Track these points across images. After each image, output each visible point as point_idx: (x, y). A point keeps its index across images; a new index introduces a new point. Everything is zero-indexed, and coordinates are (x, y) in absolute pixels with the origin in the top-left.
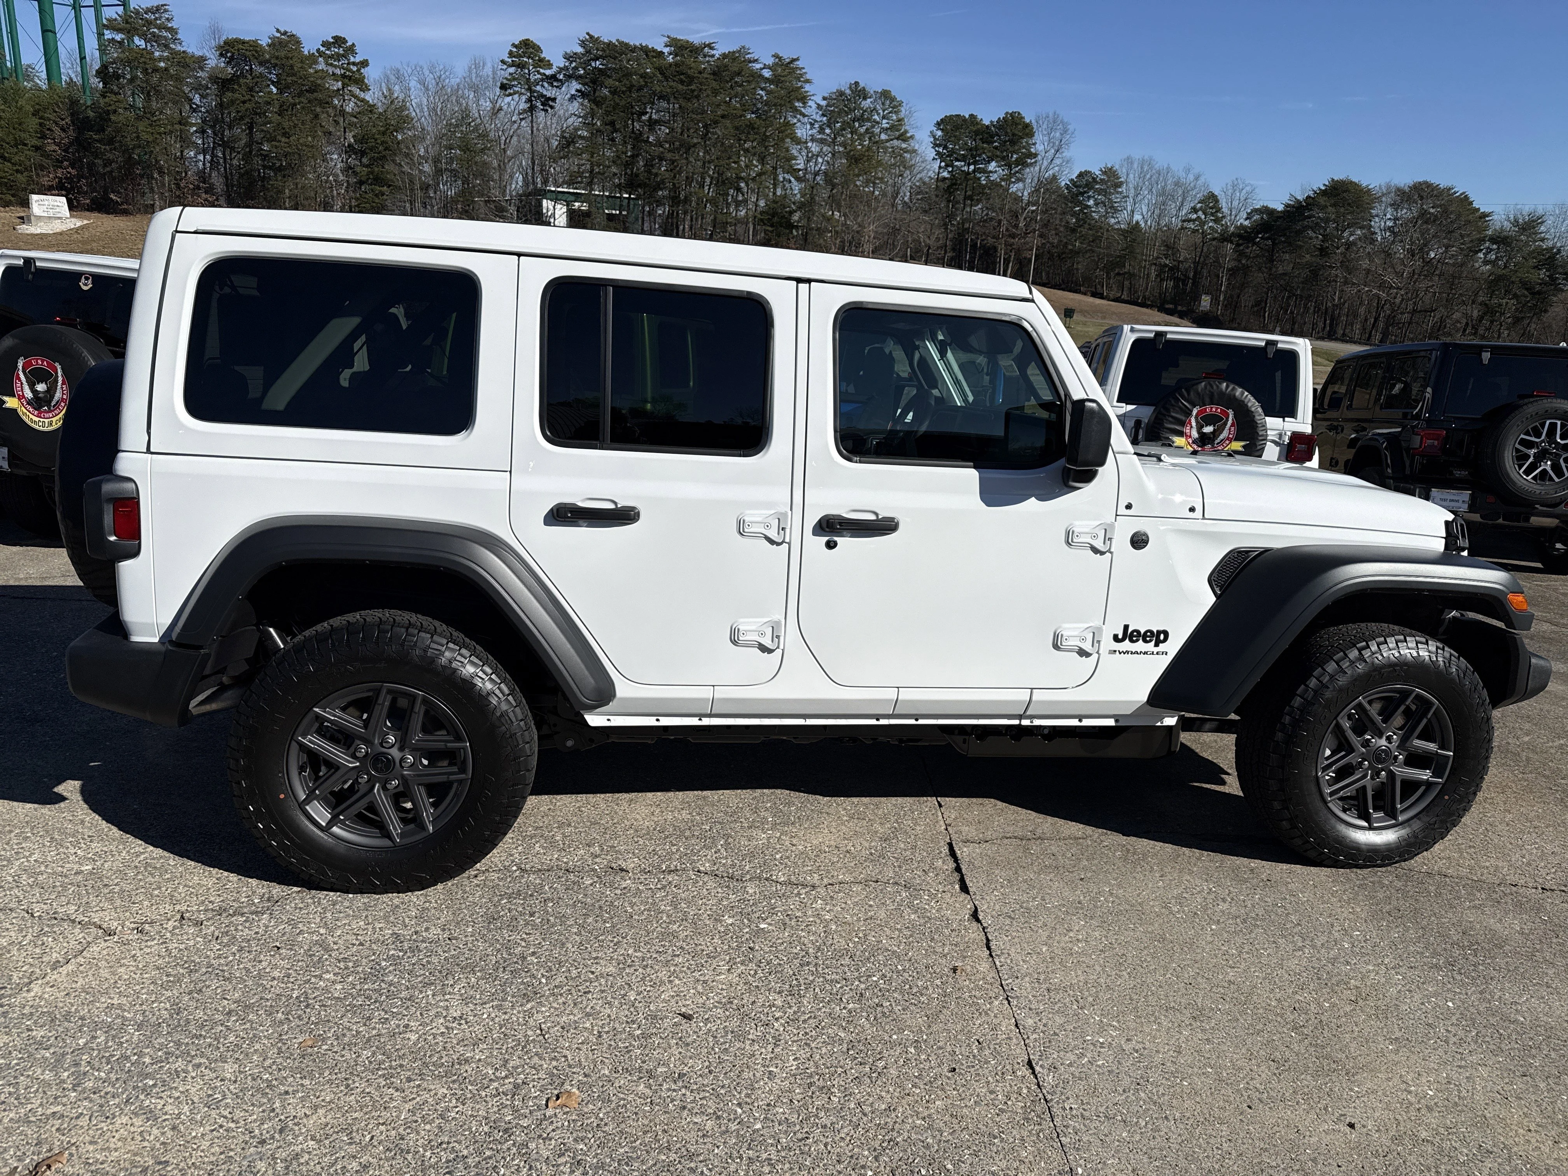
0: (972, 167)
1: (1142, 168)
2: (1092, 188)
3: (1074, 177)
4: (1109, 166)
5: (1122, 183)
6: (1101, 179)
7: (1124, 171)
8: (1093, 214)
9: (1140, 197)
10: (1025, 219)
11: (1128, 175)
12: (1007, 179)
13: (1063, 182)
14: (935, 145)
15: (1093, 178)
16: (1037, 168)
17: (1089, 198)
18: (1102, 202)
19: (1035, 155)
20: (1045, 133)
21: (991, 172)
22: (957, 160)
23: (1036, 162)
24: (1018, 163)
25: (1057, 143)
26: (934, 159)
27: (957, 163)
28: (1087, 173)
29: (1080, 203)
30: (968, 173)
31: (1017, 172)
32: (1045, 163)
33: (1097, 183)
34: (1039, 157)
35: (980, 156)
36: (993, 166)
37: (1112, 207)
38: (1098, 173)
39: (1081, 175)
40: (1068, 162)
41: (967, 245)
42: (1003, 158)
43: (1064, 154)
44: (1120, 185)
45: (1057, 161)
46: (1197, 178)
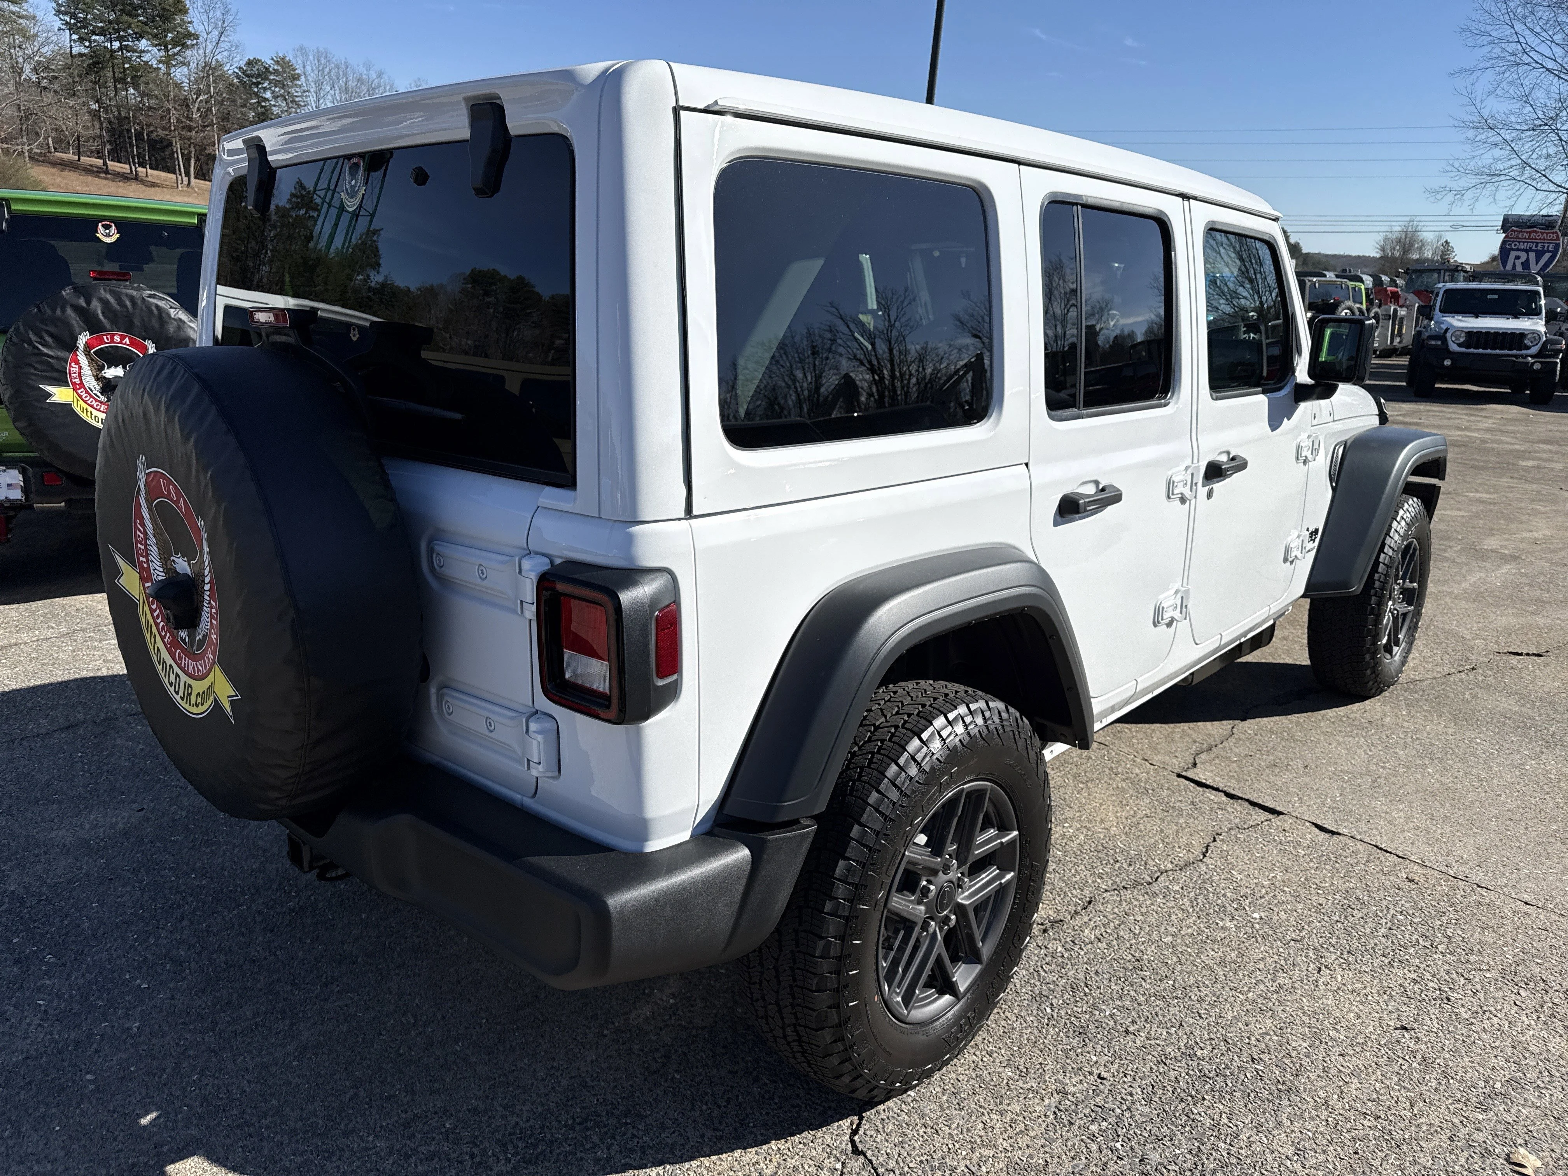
0: (116, 45)
1: (319, 60)
2: (267, 79)
3: (242, 64)
4: (281, 55)
5: (299, 76)
6: (274, 69)
7: (300, 62)
8: (274, 108)
9: (322, 93)
10: (198, 110)
11: (304, 67)
12: (167, 61)
13: (231, 69)
14: (58, 12)
15: (265, 67)
16: (201, 51)
17: (265, 89)
18: (282, 96)
19: (196, 37)
20: (202, 11)
21: (144, 51)
22: (94, 33)
23: (197, 44)
24: (175, 43)
25: (220, 23)
26: (60, 29)
27: (94, 37)
28: (257, 61)
29: (257, 95)
30: (113, 51)
31: (177, 54)
32: (210, 47)
33: (271, 73)
34: (201, 39)
35: (124, 30)
36: (143, 44)
37: (293, 101)
38: (269, 62)
39: (250, 63)
40: (237, 47)
41: (130, 138)
42: (155, 36)
43: (231, 38)
44: (295, 78)
45: (224, 45)
46: (380, 75)
